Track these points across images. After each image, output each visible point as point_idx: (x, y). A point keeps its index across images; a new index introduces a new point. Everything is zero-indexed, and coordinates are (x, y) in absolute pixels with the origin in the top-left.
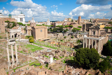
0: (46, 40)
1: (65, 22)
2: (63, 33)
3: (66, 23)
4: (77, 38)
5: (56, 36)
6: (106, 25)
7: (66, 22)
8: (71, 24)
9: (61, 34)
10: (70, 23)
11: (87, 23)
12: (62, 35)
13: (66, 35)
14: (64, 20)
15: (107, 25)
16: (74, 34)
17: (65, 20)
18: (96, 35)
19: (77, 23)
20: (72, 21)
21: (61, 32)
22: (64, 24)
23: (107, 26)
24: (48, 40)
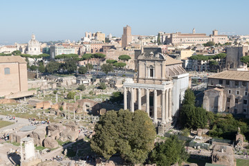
0: (23, 98)
1: (86, 43)
2: (76, 76)
3: (89, 47)
4: (115, 88)
5: (55, 86)
6: (198, 51)
7: (90, 43)
8: (101, 50)
9: (69, 80)
10: (100, 47)
11: (147, 46)
12: (75, 81)
13: (86, 81)
14: (83, 39)
15: (201, 51)
16: (108, 78)
17: (86, 39)
18: (156, 78)
19: (120, 45)
20: (107, 40)
21: (70, 72)
22: (83, 50)
23: (198, 53)
24: (27, 97)
